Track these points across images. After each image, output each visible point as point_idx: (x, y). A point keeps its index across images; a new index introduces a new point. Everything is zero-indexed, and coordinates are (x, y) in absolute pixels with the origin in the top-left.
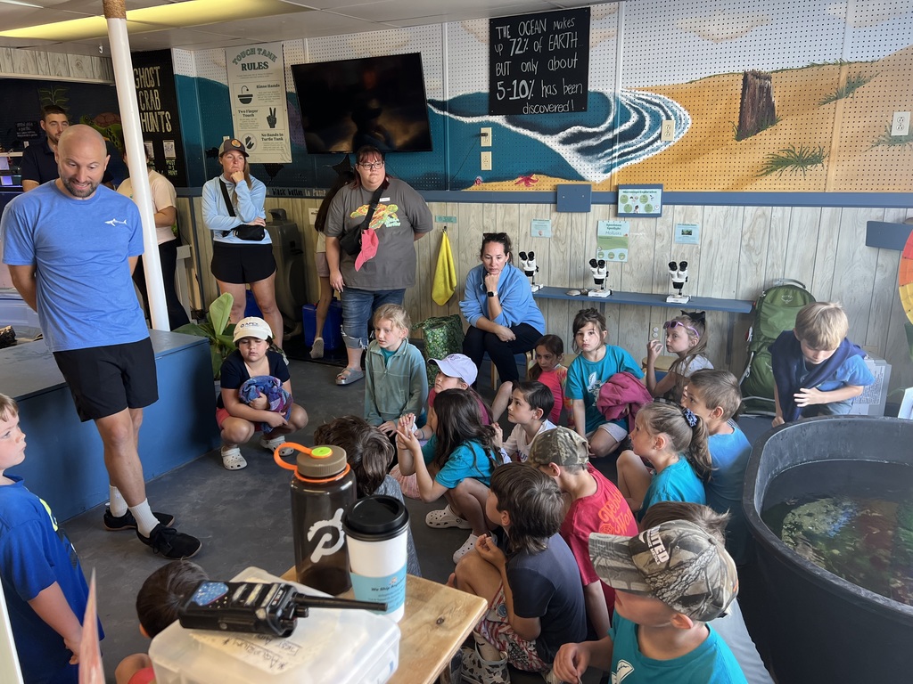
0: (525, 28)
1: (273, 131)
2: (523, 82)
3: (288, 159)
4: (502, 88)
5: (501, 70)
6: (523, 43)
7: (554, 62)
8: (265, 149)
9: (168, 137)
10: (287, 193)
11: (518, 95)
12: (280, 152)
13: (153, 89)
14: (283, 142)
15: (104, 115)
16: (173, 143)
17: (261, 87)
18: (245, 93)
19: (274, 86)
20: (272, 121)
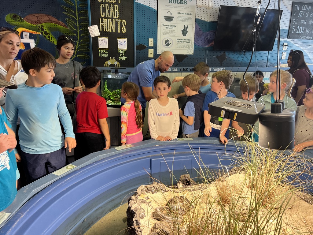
0: (304, 8)
1: (184, 38)
2: (301, 27)
3: (191, 52)
4: (294, 29)
5: (295, 22)
6: (303, 13)
7: (311, 21)
8: (178, 46)
9: (122, 36)
10: (188, 70)
11: (299, 32)
12: (187, 49)
13: (114, 4)
14: (190, 44)
15: (37, 15)
16: (126, 40)
17: (181, 13)
18: (169, 15)
19: (189, 14)
20: (185, 32)
